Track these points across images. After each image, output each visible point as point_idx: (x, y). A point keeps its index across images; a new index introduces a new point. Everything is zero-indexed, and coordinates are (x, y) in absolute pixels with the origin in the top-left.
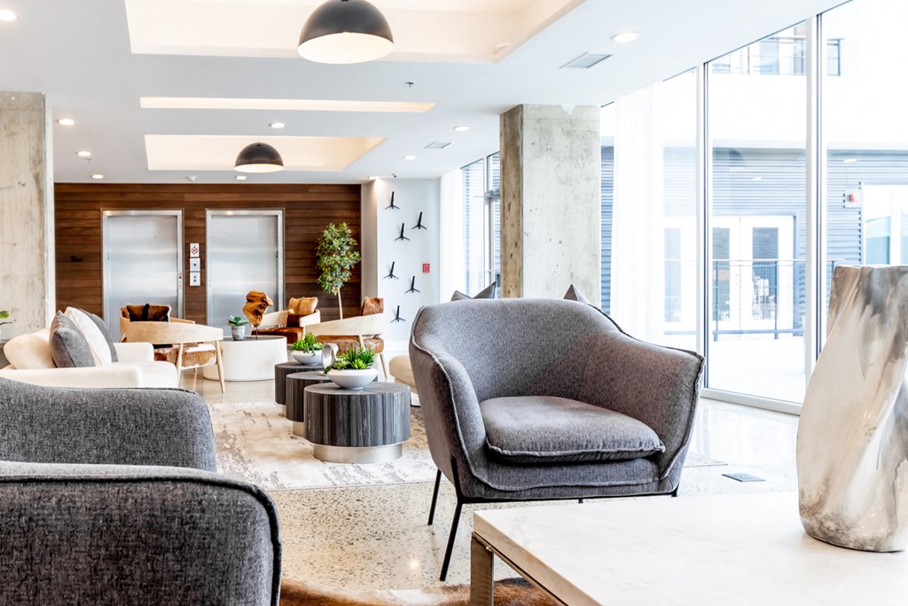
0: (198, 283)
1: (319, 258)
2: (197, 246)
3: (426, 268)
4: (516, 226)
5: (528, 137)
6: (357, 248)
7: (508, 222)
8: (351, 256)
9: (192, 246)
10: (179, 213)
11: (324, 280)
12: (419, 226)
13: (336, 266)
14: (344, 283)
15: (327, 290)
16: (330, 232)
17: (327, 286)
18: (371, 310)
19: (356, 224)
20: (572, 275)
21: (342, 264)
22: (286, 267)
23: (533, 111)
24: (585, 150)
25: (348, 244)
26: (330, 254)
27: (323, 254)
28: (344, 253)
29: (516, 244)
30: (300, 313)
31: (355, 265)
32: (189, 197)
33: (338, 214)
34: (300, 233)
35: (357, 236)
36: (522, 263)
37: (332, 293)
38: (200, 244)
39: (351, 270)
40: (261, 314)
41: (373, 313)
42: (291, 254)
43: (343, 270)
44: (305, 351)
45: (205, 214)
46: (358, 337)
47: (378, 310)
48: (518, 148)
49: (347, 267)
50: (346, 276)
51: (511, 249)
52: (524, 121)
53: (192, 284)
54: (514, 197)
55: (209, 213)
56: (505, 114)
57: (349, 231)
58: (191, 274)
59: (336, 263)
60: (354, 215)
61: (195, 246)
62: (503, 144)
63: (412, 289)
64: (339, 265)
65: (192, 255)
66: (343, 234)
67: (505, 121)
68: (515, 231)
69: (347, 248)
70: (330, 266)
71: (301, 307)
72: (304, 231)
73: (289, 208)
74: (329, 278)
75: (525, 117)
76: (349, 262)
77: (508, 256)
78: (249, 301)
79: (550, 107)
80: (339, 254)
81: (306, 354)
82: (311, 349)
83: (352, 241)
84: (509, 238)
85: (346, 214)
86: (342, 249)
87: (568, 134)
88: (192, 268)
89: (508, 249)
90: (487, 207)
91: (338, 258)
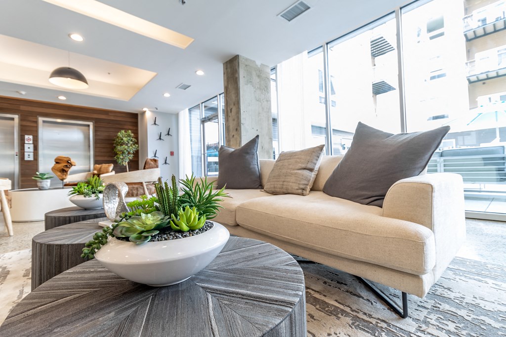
0: (31, 158)
1: (115, 147)
2: (31, 137)
3: (172, 154)
4: (236, 119)
5: (242, 73)
6: (137, 143)
7: (230, 119)
8: (134, 146)
9: (26, 137)
10: (16, 117)
11: (118, 158)
12: (168, 134)
13: (125, 151)
14: (130, 159)
15: (120, 163)
16: (122, 134)
17: (120, 161)
18: (151, 166)
19: (136, 132)
20: (262, 147)
21: (129, 150)
22: (95, 152)
23: (244, 60)
24: (266, 87)
25: (132, 141)
26: (121, 145)
27: (118, 145)
28: (129, 145)
29: (237, 130)
30: (101, 173)
31: (136, 151)
32: (23, 108)
33: (126, 127)
34: (103, 135)
35: (137, 138)
36: (241, 139)
37: (123, 164)
38: (34, 136)
39: (133, 153)
40: (66, 172)
41: (152, 168)
42: (98, 145)
43: (129, 153)
44: (86, 195)
45: (37, 119)
46: (142, 183)
47: (155, 166)
48: (236, 78)
49: (132, 152)
50: (131, 157)
51: (232, 133)
52: (240, 64)
53: (26, 158)
54: (234, 105)
55: (41, 119)
56: (227, 62)
57: (133, 134)
58: (25, 153)
59: (125, 149)
60: (135, 128)
61: (29, 138)
62: (226, 78)
63: (166, 163)
64: (127, 151)
65: (26, 142)
66: (129, 136)
67: (227, 66)
68: (235, 122)
69: (131, 143)
70: (121, 151)
71: (102, 170)
72: (106, 134)
73: (97, 122)
74: (121, 157)
75: (240, 62)
76: (132, 149)
77: (231, 136)
78: (57, 163)
79: (251, 61)
80: (127, 145)
81: (87, 198)
82: (94, 193)
83: (134, 139)
84: (231, 127)
85: (130, 127)
86: (128, 143)
87: (259, 76)
88: (26, 149)
89: (230, 133)
90: (202, 125)
91: (126, 147)
